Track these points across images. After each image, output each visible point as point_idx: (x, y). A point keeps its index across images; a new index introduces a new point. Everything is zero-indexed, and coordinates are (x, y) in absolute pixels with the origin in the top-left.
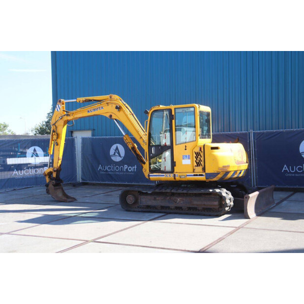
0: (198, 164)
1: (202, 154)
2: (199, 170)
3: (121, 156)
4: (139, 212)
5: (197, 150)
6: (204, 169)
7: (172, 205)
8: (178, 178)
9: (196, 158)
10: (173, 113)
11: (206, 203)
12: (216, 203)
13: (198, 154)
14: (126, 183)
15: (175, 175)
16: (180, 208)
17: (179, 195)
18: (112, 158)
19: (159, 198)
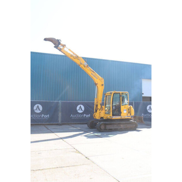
0: (129, 113)
1: (130, 109)
2: (129, 115)
3: (40, 110)
4: (107, 132)
5: (128, 108)
6: (131, 114)
7: (119, 128)
8: (122, 118)
9: (128, 110)
10: (121, 94)
11: (131, 126)
12: (135, 126)
13: (129, 109)
14: (43, 123)
15: (121, 117)
16: (121, 129)
17: (123, 124)
18: (35, 111)
19: (115, 126)
